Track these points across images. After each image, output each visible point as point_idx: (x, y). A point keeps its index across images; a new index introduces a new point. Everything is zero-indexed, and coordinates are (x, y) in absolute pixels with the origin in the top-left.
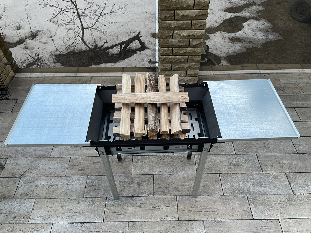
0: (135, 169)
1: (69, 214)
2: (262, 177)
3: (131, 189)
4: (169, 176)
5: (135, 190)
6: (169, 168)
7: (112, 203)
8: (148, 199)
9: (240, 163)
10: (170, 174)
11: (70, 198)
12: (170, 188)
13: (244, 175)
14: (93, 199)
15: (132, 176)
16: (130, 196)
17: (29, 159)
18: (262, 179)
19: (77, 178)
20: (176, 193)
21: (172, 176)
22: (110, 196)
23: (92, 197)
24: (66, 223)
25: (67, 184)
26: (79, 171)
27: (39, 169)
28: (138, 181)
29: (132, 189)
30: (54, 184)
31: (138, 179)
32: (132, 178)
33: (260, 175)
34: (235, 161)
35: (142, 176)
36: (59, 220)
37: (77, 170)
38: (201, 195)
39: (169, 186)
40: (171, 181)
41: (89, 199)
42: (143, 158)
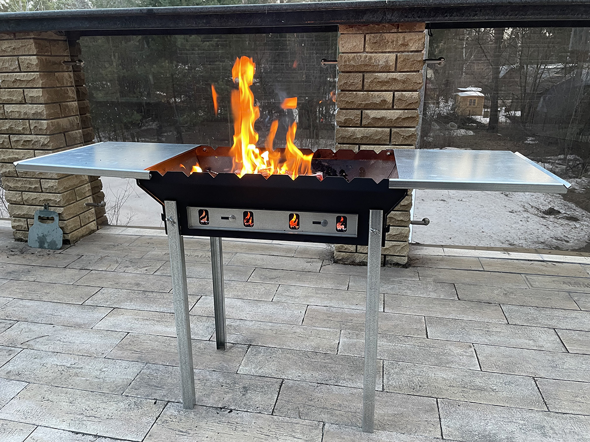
0: (246, 366)
1: (78, 416)
2: (546, 418)
3: (225, 396)
4: (317, 386)
5: (234, 400)
6: (320, 373)
7: (176, 413)
8: (258, 417)
9: (492, 388)
10: (321, 384)
11: (94, 392)
12: (314, 406)
13: (499, 409)
14: (140, 400)
15: (236, 375)
16: (220, 406)
17: (54, 327)
18: (546, 422)
19: (124, 364)
20: (324, 417)
21: (323, 386)
22: (176, 401)
23: (139, 397)
24: (64, 430)
25: (100, 370)
26: (133, 354)
27: (63, 342)
28: (247, 385)
29: (228, 397)
30: (78, 366)
31: (246, 382)
32: (235, 378)
33: (541, 413)
34: (478, 381)
35: (257, 379)
36: (53, 423)
37: (131, 352)
38: (384, 429)
39: (312, 403)
40: (320, 395)
41: (131, 399)
42: (269, 350)
